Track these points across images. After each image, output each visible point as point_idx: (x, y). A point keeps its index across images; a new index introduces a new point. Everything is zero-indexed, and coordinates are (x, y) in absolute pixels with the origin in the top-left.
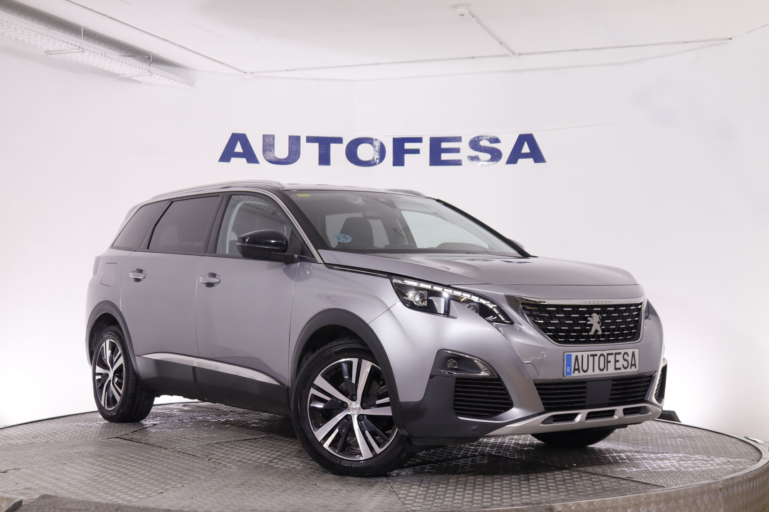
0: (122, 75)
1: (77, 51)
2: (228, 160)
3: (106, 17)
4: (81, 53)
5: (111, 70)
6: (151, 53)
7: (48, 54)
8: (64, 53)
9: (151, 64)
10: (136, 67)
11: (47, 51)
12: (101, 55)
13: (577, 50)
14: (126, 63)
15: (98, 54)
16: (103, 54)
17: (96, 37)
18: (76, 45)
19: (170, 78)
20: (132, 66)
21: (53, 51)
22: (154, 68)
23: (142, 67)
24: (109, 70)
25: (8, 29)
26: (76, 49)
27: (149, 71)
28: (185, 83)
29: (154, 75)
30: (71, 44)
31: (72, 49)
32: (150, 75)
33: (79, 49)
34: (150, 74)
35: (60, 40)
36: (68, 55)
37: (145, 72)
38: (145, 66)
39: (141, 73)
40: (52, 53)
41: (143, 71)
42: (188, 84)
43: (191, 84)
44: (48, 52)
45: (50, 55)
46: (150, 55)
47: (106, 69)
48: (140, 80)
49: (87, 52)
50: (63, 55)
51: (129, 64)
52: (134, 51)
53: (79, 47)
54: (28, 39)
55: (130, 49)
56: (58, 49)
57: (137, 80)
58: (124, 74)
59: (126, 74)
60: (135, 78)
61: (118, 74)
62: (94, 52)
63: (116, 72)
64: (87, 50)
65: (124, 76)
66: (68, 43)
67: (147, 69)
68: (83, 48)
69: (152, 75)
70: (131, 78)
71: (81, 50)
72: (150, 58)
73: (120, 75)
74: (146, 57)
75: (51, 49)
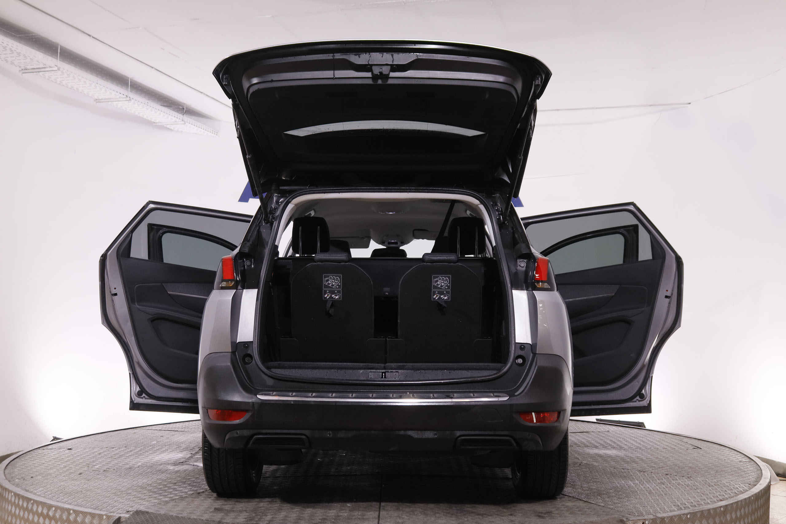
0: (158, 123)
1: (124, 99)
2: (247, 201)
3: (154, 69)
4: (128, 102)
5: (149, 119)
6: (185, 104)
7: (97, 102)
8: (111, 101)
9: (184, 114)
10: (172, 116)
11: (96, 99)
12: (145, 104)
13: (558, 110)
14: (164, 112)
15: (142, 103)
16: (146, 103)
17: (140, 88)
18: (124, 94)
19: (199, 127)
20: (169, 115)
21: (102, 99)
22: (186, 118)
23: (177, 116)
24: (147, 119)
25: (67, 77)
26: (123, 98)
27: (182, 120)
28: (212, 132)
29: (187, 123)
30: (120, 93)
31: (120, 98)
32: (183, 124)
33: (127, 98)
34: (183, 122)
35: (110, 89)
36: (115, 103)
37: (179, 120)
38: (180, 116)
39: (176, 122)
40: (102, 101)
41: (177, 120)
42: (214, 133)
43: (216, 133)
44: (97, 101)
45: (99, 103)
46: (184, 107)
47: (145, 117)
48: (172, 128)
49: (132, 101)
50: (110, 103)
51: (167, 113)
52: (170, 102)
53: (127, 96)
54: (83, 87)
55: (167, 100)
56: (107, 98)
57: (170, 128)
58: (160, 122)
59: (162, 123)
60: (168, 126)
61: (155, 122)
62: (139, 101)
63: (153, 120)
64: (133, 99)
65: (160, 124)
66: (117, 92)
67: (181, 119)
68: (130, 97)
69: (185, 123)
70: (165, 126)
71: (128, 99)
72: (184, 109)
73: (156, 123)
74: (181, 107)
75: (100, 98)
